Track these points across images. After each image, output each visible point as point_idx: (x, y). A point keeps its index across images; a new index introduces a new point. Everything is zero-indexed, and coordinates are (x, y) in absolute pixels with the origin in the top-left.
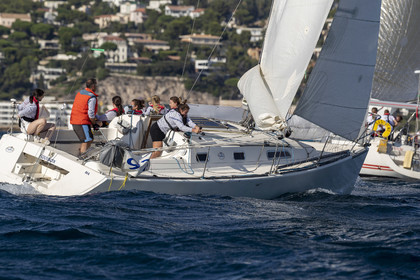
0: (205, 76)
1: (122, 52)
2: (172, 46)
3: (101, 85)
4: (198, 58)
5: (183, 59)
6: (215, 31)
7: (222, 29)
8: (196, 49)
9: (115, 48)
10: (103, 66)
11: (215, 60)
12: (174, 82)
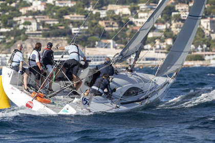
0: (77, 36)
1: (34, 26)
2: (60, 21)
3: (24, 43)
6: (82, 13)
7: (86, 12)
8: (72, 22)
9: (30, 24)
10: (24, 34)
12: (62, 40)
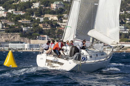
0: (26, 32)
1: (0, 26)
4: (24, 27)
5: (19, 27)
6: (29, 19)
7: (31, 18)
8: (23, 24)
11: (29, 28)
